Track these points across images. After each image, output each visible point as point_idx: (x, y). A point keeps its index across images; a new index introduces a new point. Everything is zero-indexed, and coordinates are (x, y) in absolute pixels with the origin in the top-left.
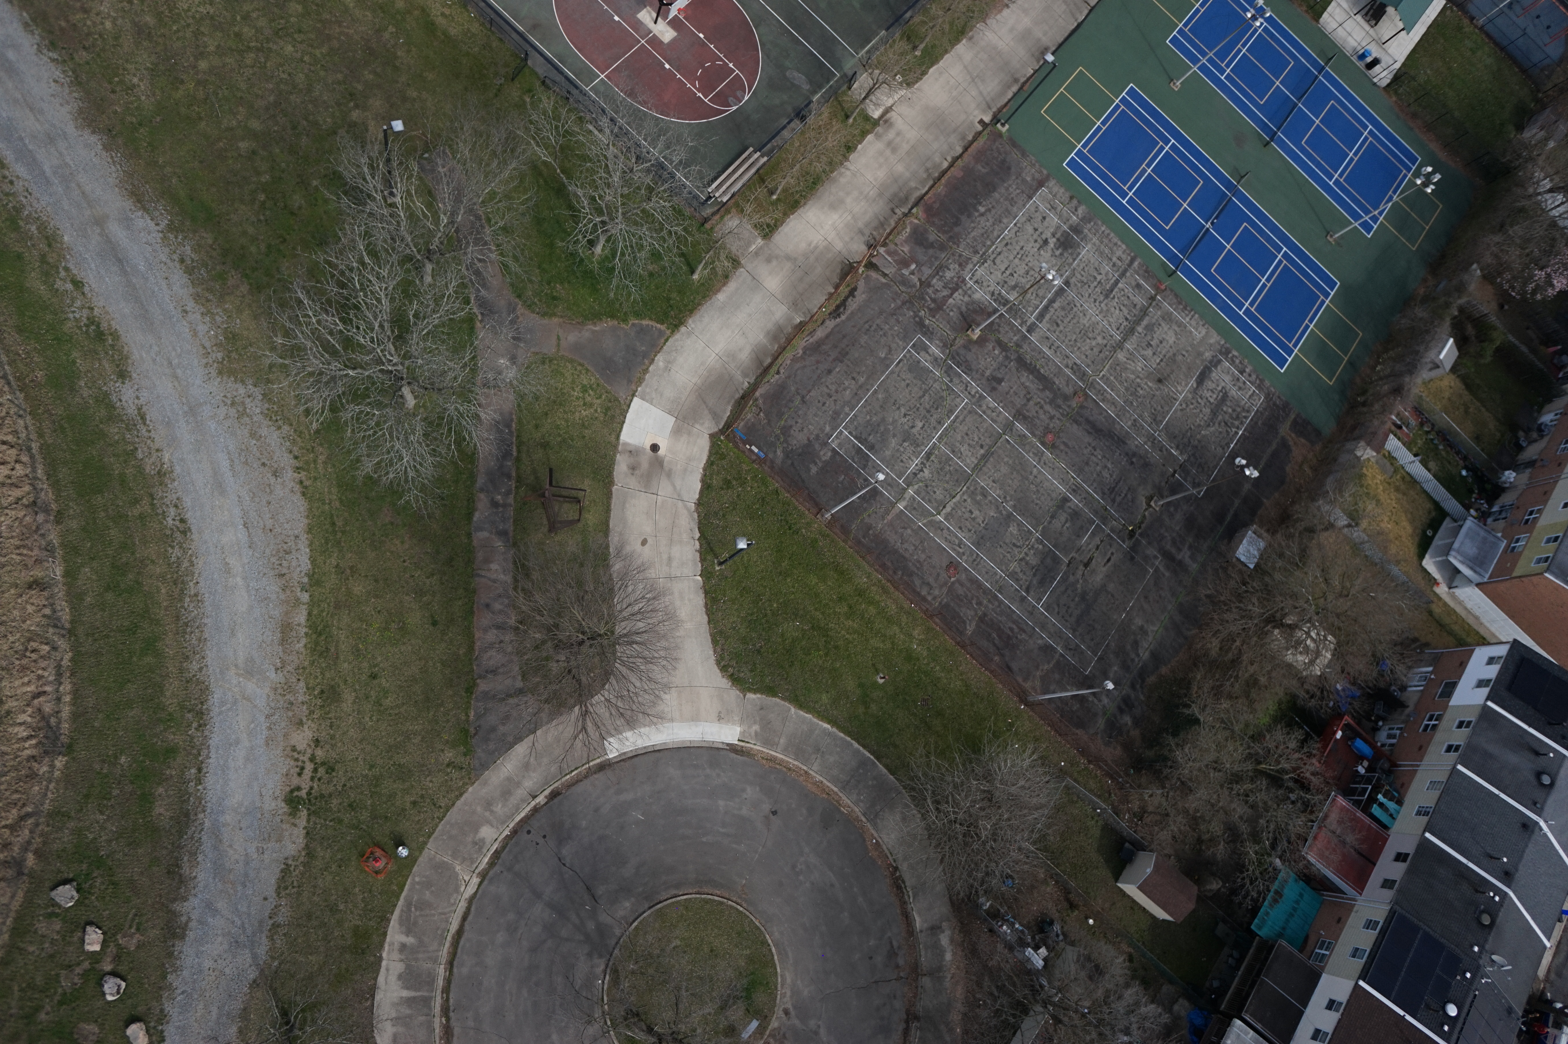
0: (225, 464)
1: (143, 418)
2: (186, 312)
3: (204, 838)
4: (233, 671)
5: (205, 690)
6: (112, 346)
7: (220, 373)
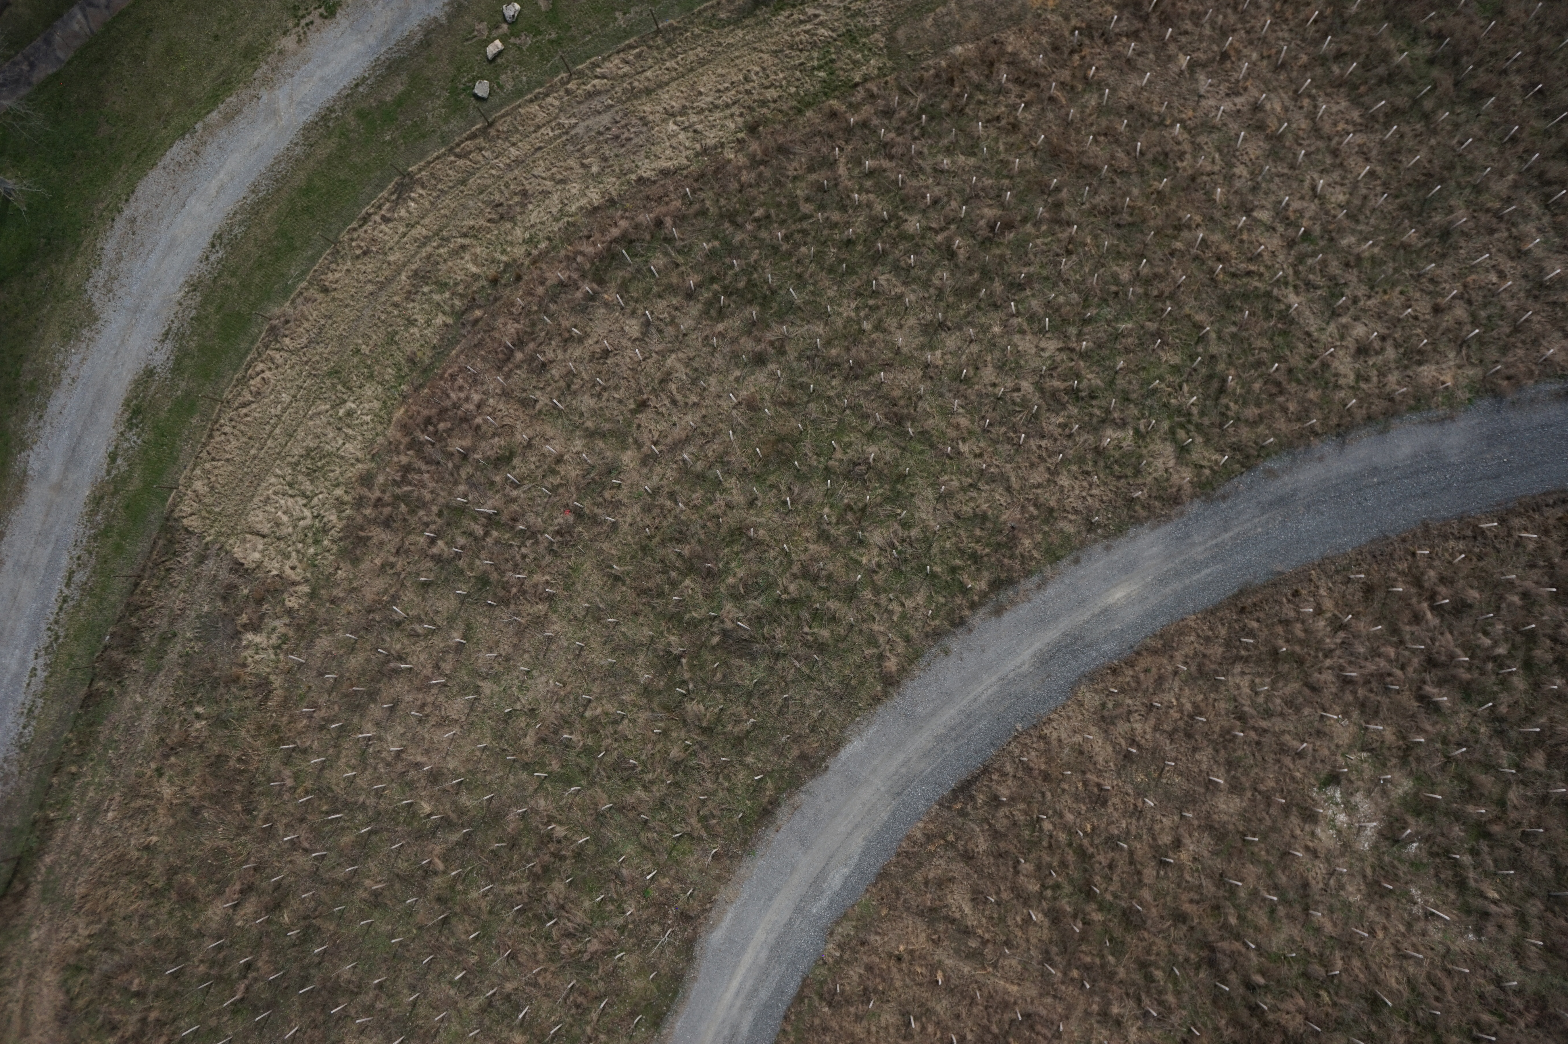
0: (153, 257)
1: (166, 334)
2: (73, 380)
3: (393, 42)
4: (281, 123)
5: (307, 129)
6: (136, 398)
7: (96, 319)
